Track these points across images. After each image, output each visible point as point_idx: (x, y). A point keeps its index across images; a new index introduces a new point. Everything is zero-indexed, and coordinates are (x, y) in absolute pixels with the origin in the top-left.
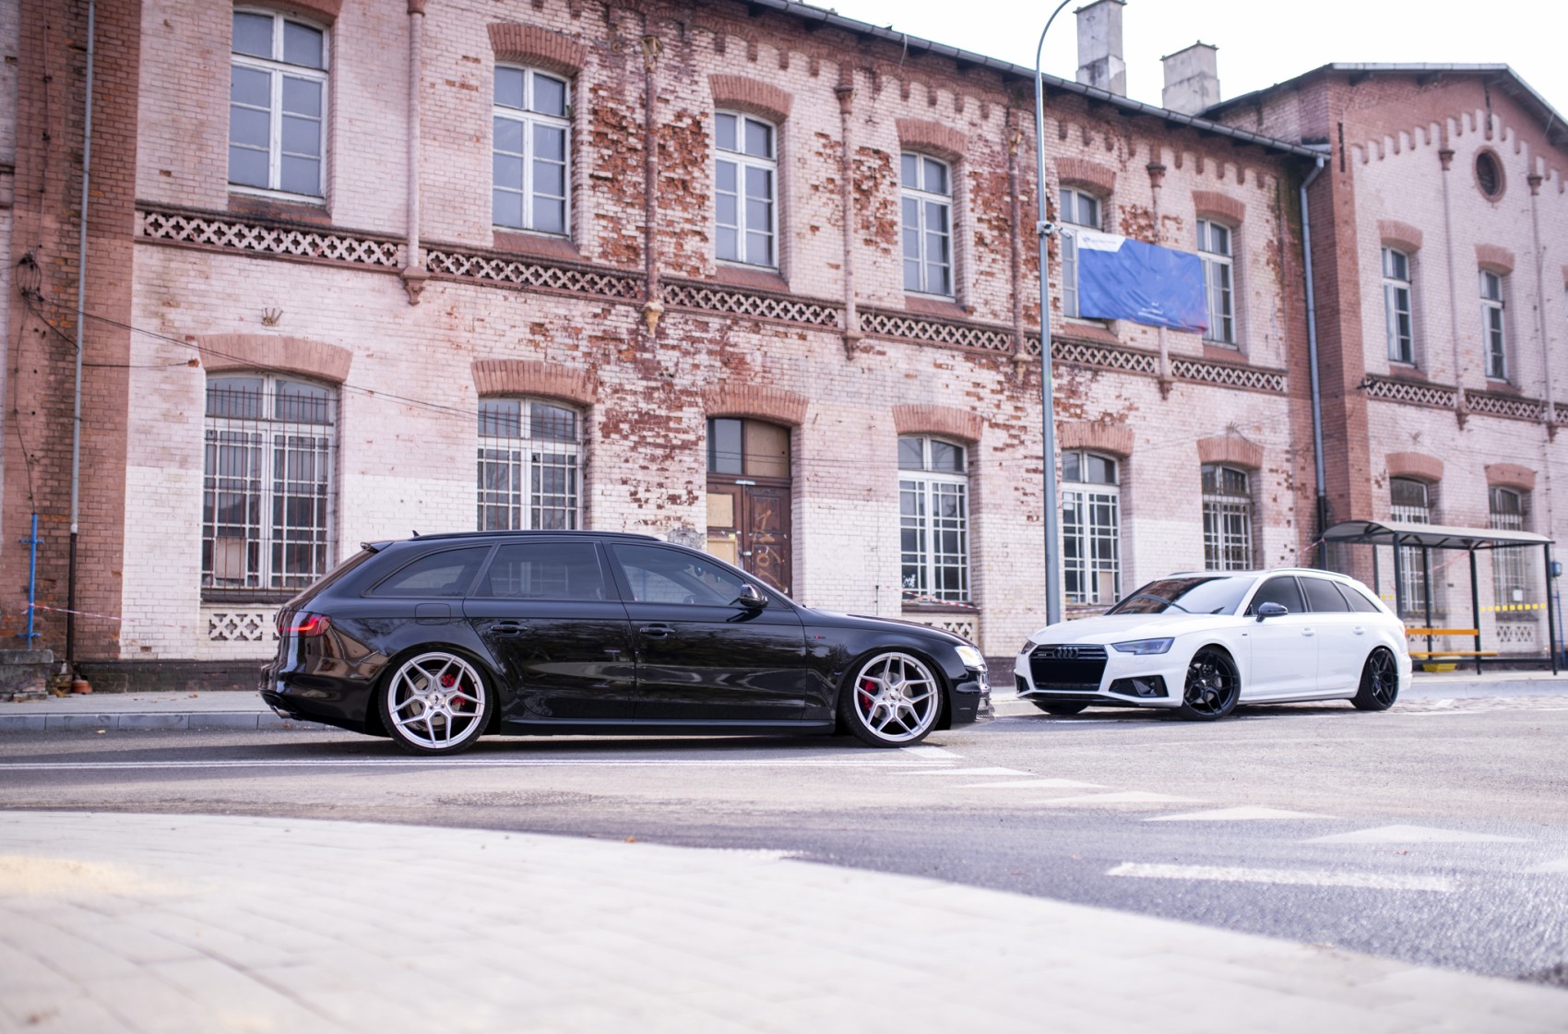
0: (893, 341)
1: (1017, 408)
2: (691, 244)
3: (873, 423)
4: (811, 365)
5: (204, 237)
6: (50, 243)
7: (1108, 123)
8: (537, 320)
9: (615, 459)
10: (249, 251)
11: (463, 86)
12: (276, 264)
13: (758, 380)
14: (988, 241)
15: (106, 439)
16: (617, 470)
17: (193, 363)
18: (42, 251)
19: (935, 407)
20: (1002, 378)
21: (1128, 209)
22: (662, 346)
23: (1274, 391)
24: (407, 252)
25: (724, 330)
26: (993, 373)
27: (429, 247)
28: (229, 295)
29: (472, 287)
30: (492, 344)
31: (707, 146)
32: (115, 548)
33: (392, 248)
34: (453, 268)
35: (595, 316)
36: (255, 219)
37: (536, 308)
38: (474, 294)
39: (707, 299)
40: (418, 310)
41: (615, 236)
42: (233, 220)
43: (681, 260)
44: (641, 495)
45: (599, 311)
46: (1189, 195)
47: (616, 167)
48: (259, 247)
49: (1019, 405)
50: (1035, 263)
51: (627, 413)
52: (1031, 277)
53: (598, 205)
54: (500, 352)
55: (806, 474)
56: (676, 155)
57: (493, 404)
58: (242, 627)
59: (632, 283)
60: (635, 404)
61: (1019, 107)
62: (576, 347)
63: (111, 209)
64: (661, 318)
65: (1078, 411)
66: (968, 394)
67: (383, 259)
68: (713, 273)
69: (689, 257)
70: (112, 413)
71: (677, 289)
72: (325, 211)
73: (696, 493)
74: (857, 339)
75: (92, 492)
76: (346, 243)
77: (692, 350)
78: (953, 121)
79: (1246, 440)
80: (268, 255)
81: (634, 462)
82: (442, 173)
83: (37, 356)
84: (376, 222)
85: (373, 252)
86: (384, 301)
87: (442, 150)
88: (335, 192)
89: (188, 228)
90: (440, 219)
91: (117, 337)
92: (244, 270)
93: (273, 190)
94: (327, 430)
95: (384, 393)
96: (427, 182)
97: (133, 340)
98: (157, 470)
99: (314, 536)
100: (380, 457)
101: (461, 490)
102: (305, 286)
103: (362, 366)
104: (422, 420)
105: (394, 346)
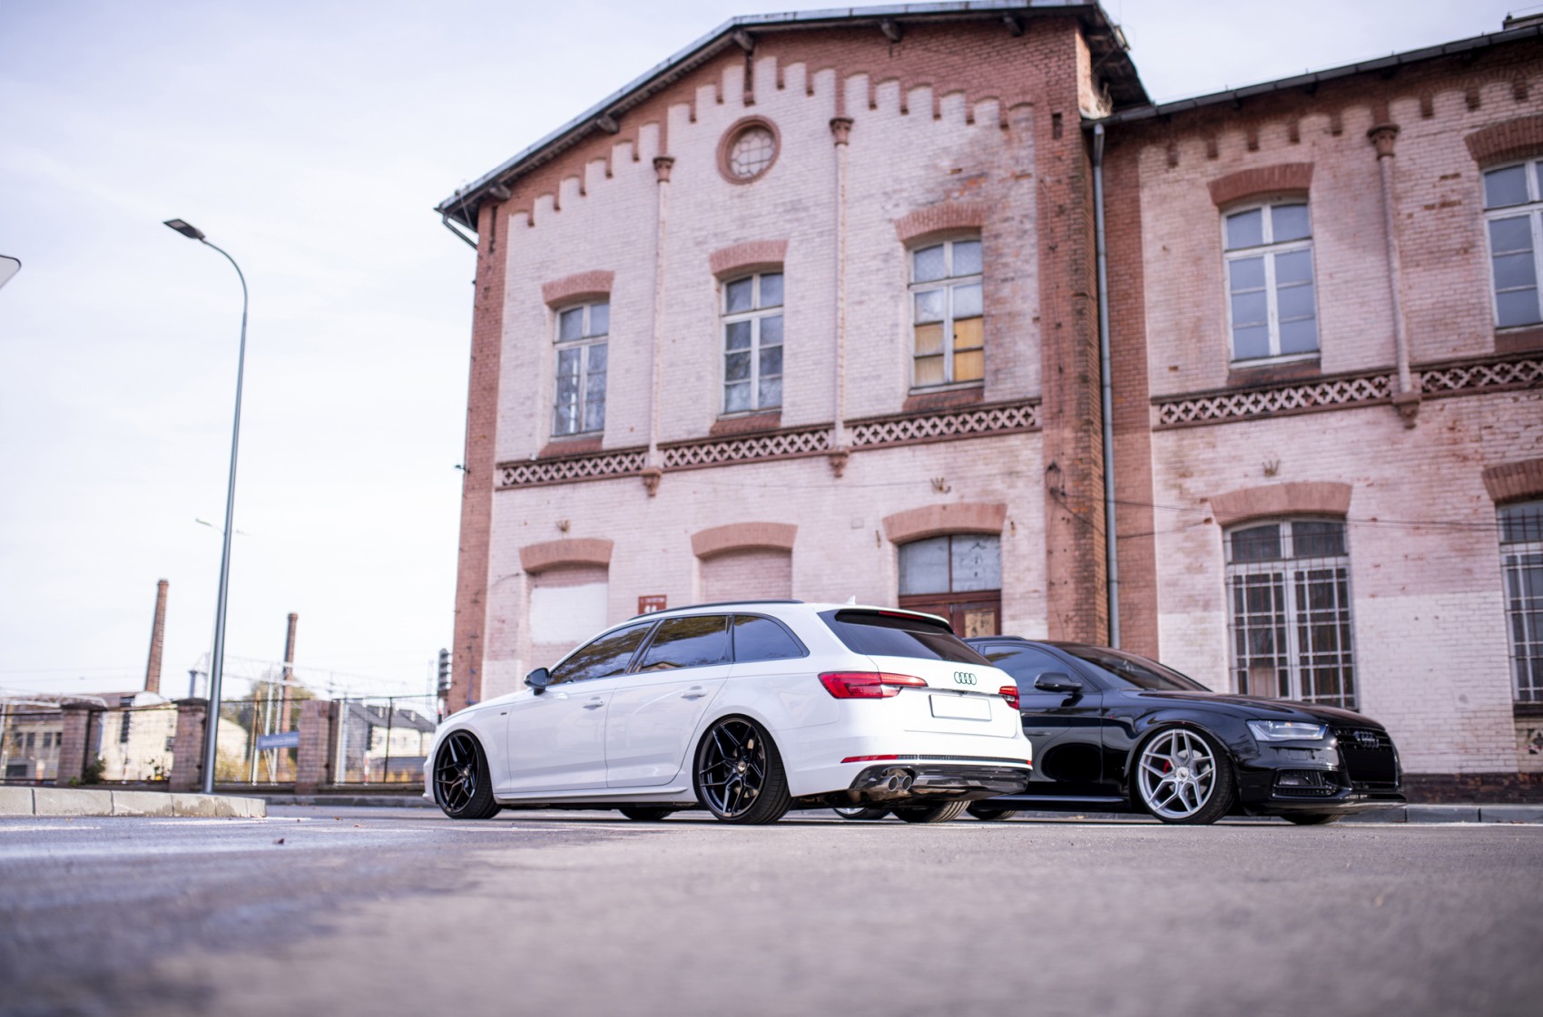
5: (1208, 413)
6: (1069, 449)
10: (1247, 416)
11: (1444, 205)
12: (1273, 421)
15: (1141, 594)
17: (1208, 521)
18: (1064, 457)
24: (1398, 380)
27: (1420, 369)
28: (1234, 458)
29: (1475, 397)
30: (1505, 448)
33: (1383, 380)
34: (1450, 384)
36: (1250, 387)
38: (1477, 404)
40: (1417, 434)
42: (1231, 393)
48: (1257, 410)
54: (1515, 455)
57: (1517, 510)
63: (1132, 409)
67: (1376, 393)
70: (1143, 573)
72: (1317, 363)
76: (1337, 387)
80: (1266, 415)
82: (1428, 295)
83: (1065, 538)
84: (1365, 360)
85: (1364, 389)
86: (1381, 431)
87: (1427, 273)
88: (1324, 343)
89: (1195, 409)
90: (1432, 340)
91: (1143, 513)
92: (1245, 433)
93: (1273, 357)
94: (1341, 560)
95: (1387, 518)
96: (1414, 308)
97: (1156, 510)
98: (1185, 616)
99: (1340, 659)
100: (1390, 579)
101: (1482, 600)
102: (1301, 434)
103: (1364, 496)
104: (1430, 538)
105: (1395, 471)
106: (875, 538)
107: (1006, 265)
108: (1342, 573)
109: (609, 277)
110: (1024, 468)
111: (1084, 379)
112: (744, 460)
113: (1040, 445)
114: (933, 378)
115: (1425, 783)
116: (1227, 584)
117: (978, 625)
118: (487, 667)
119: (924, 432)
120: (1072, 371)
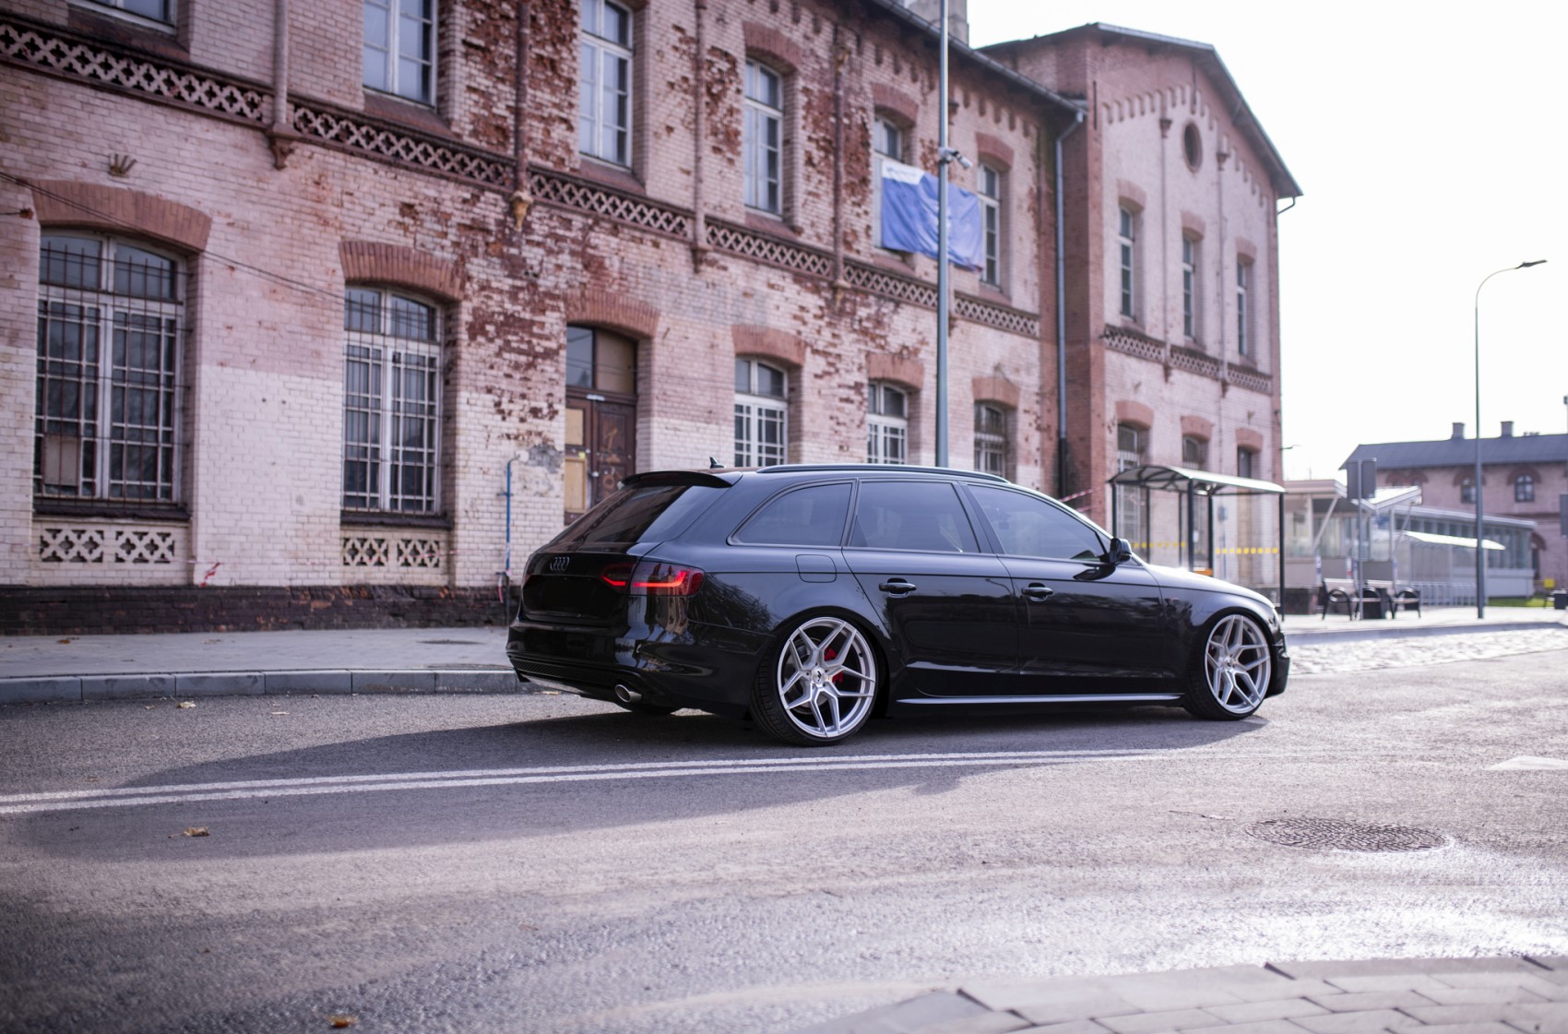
0: (734, 256)
1: (834, 335)
2: (558, 132)
3: (716, 342)
4: (663, 276)
5: (38, 56)
7: (915, 53)
8: (407, 200)
9: (481, 365)
10: (91, 81)
12: (126, 101)
13: (616, 287)
14: (816, 161)
16: (482, 377)
17: (26, 213)
19: (767, 329)
20: (822, 303)
21: (927, 143)
22: (529, 242)
23: (1028, 334)
24: (273, 104)
25: (587, 229)
26: (816, 297)
27: (297, 101)
28: (70, 133)
29: (341, 155)
30: (361, 223)
31: (574, 24)
33: (257, 98)
34: (321, 130)
35: (465, 201)
36: (102, 42)
37: (406, 186)
38: (342, 163)
39: (571, 194)
40: (284, 176)
41: (486, 113)
42: (76, 38)
43: (549, 149)
44: (505, 406)
45: (468, 196)
46: (972, 135)
47: (488, 34)
48: (106, 77)
49: (836, 332)
50: (852, 188)
51: (493, 313)
52: (849, 202)
53: (470, 76)
54: (369, 233)
55: (655, 391)
56: (546, 30)
57: (357, 294)
58: (79, 547)
59: (501, 169)
60: (501, 304)
61: (845, 26)
62: (445, 235)
64: (529, 211)
65: (883, 342)
66: (795, 317)
67: (247, 110)
68: (577, 166)
69: (556, 147)
71: (543, 180)
72: (184, 45)
73: (557, 407)
74: (705, 251)
76: (206, 86)
77: (556, 249)
78: (791, 31)
79: (1007, 380)
80: (116, 89)
81: (499, 369)
82: (311, 15)
84: (240, 64)
85: (236, 100)
86: (248, 160)
89: (20, 41)
90: (309, 71)
92: (88, 104)
99: (161, 437)
100: (241, 346)
101: (325, 390)
102: (158, 132)
103: (222, 236)
104: (286, 306)
105: (257, 215)
108: (190, 328)
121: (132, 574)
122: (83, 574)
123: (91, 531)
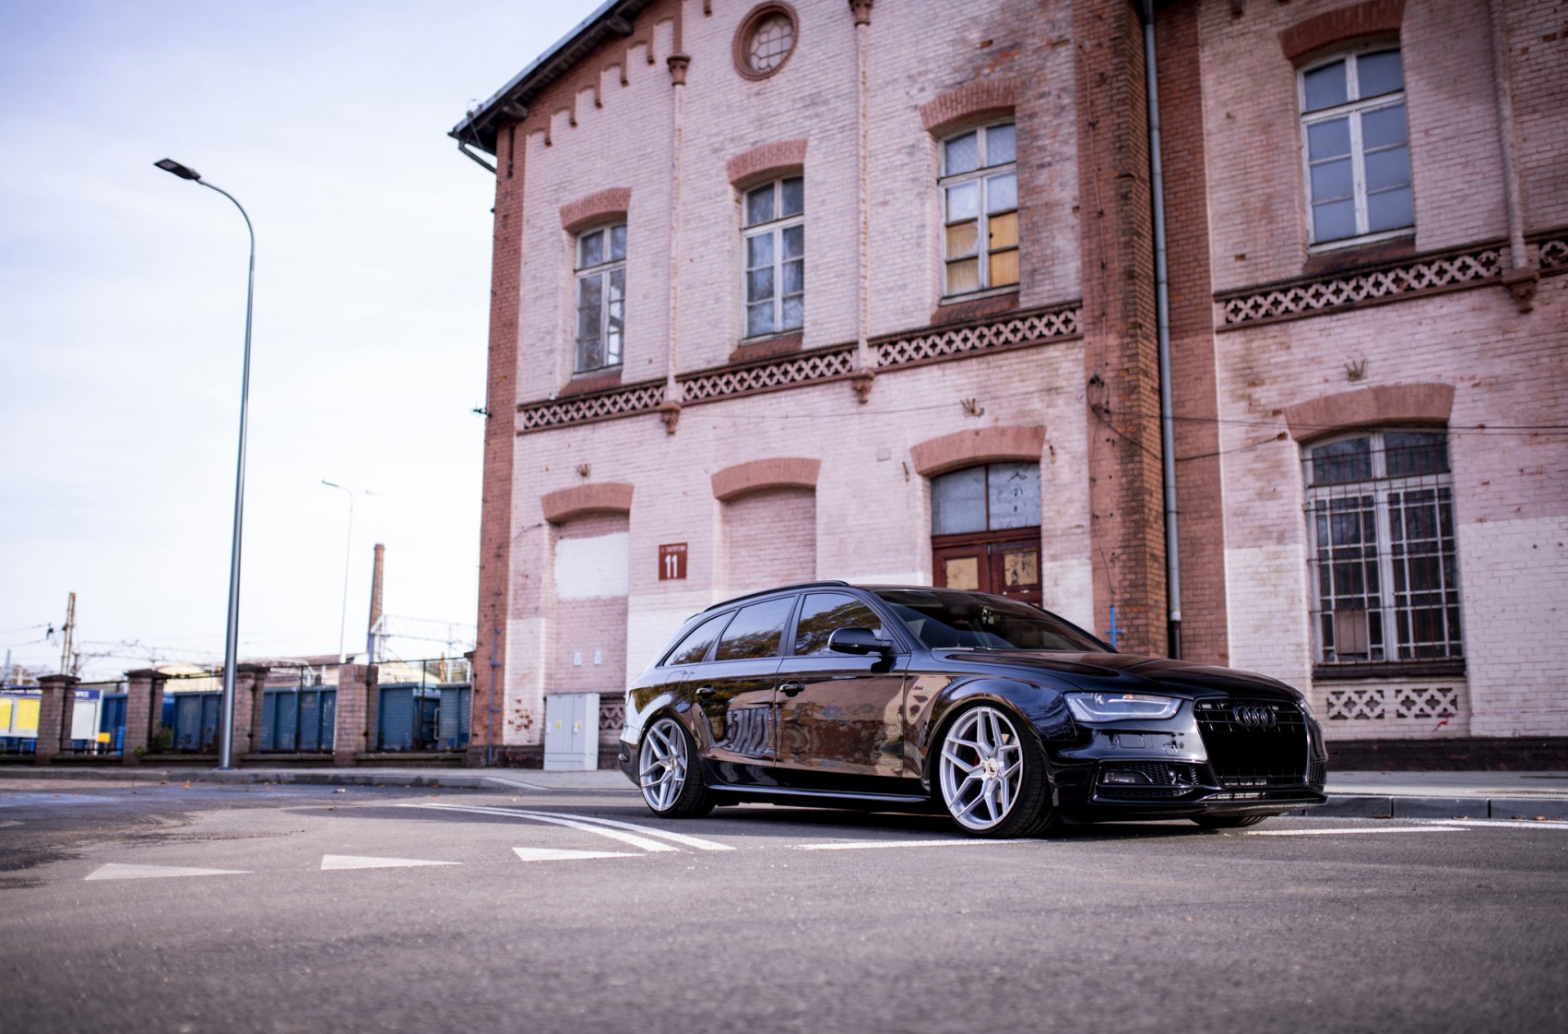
5: (1281, 308)
6: (1114, 359)
10: (1327, 309)
12: (1358, 313)
15: (1205, 527)
17: (1282, 436)
18: (1108, 368)
24: (1510, 254)
27: (1534, 238)
28: (1312, 359)
32: (1220, 631)
33: (1492, 255)
36: (1330, 274)
40: (1535, 318)
42: (1309, 282)
48: (1339, 301)
58: (1361, 705)
63: (1192, 308)
67: (1483, 271)
70: (1205, 501)
72: (1411, 241)
75: (1196, 580)
76: (1435, 268)
80: (1349, 306)
82: (1548, 147)
83: (1110, 463)
84: (1470, 232)
85: (1469, 267)
86: (1490, 318)
87: (1546, 120)
88: (1419, 215)
89: (1266, 304)
90: (1553, 202)
91: (1205, 431)
92: (1327, 329)
93: (1360, 236)
94: (1442, 478)
95: (1498, 424)
96: (1529, 165)
97: (1221, 426)
98: (1256, 550)
99: (1444, 598)
100: (1501, 498)
102: (1392, 328)
103: (1469, 399)
104: (1552, 446)
105: (1507, 367)
106: (902, 471)
107: (1042, 149)
108: (1446, 494)
109: (625, 195)
110: (1065, 383)
111: (1130, 275)
112: (765, 390)
113: (1081, 356)
114: (967, 284)
115: (1546, 748)
116: (1306, 512)
117: (1019, 567)
118: (511, 626)
119: (954, 347)
120: (1117, 266)
121: (1413, 728)
122: (1365, 729)
123: (1371, 691)
